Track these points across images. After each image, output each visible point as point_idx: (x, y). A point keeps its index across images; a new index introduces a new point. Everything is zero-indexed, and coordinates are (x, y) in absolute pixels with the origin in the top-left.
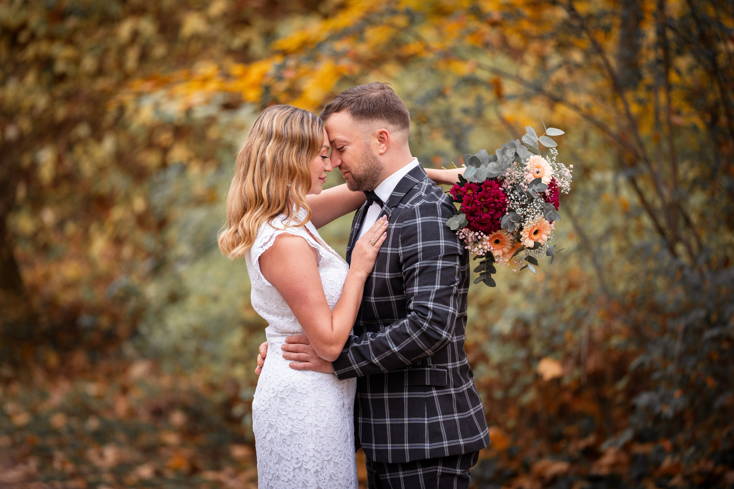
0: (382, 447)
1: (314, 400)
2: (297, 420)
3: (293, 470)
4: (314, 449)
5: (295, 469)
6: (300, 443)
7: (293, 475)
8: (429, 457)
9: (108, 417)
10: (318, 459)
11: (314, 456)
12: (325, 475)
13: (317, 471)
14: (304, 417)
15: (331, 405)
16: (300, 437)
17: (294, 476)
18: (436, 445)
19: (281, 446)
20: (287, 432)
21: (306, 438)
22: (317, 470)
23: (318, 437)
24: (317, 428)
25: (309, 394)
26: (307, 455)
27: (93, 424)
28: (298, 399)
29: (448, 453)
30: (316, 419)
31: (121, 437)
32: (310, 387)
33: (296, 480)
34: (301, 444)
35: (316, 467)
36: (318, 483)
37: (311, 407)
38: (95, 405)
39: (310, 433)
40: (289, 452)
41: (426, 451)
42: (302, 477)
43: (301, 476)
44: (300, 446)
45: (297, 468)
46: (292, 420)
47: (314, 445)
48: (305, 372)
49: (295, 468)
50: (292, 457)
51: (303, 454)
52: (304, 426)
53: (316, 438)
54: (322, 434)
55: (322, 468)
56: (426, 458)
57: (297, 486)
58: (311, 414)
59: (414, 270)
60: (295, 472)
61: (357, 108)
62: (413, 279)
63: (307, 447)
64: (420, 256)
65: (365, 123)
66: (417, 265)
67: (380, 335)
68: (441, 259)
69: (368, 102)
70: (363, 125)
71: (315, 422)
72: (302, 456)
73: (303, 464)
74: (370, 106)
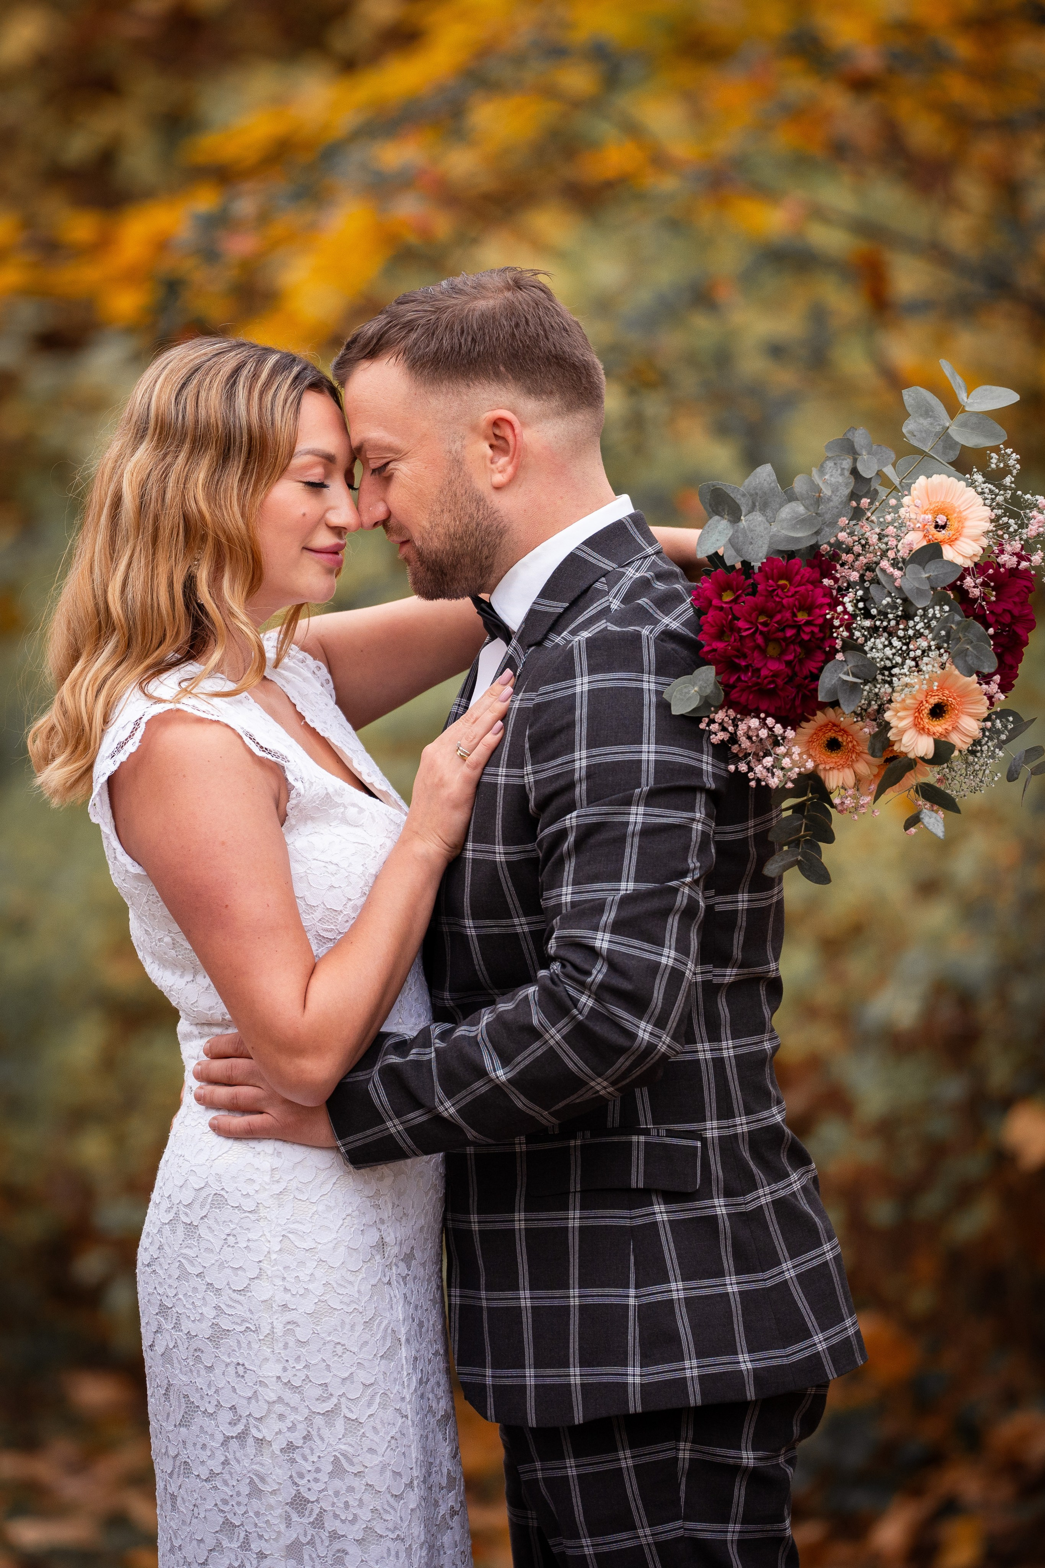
0: (511, 1376)
1: (279, 1229)
2: (231, 1292)
3: (222, 1444)
4: (279, 1377)
5: (227, 1439)
6: (241, 1362)
7: (223, 1458)
8: (639, 1409)
10: (295, 1409)
12: (319, 1457)
13: (290, 1447)
14: (248, 1282)
15: (331, 1245)
16: (239, 1342)
17: (226, 1463)
18: (662, 1372)
19: (191, 1371)
20: (204, 1329)
21: (255, 1346)
22: (291, 1442)
23: (292, 1343)
24: (289, 1315)
25: (263, 1212)
26: (260, 1398)
28: (232, 1226)
29: (699, 1398)
30: (285, 1289)
32: (265, 1189)
33: (231, 1473)
34: (244, 1365)
35: (288, 1434)
36: (295, 1484)
37: (267, 1250)
39: (266, 1330)
40: (210, 1389)
41: (630, 1390)
42: (247, 1465)
43: (247, 1461)
44: (242, 1370)
45: (232, 1437)
46: (218, 1290)
47: (280, 1367)
48: (253, 1144)
49: (228, 1437)
50: (219, 1405)
51: (250, 1395)
52: (250, 1310)
53: (286, 1346)
54: (302, 1333)
55: (307, 1437)
56: (632, 1410)
57: (234, 1494)
58: (269, 1272)
59: (563, 834)
60: (228, 1448)
61: (422, 347)
62: (561, 862)
63: (261, 1374)
64: (581, 790)
65: (447, 393)
66: (571, 820)
67: (463, 1033)
68: (642, 802)
69: (457, 328)
70: (442, 398)
71: (281, 1297)
72: (245, 1402)
73: (251, 1426)
74: (463, 341)
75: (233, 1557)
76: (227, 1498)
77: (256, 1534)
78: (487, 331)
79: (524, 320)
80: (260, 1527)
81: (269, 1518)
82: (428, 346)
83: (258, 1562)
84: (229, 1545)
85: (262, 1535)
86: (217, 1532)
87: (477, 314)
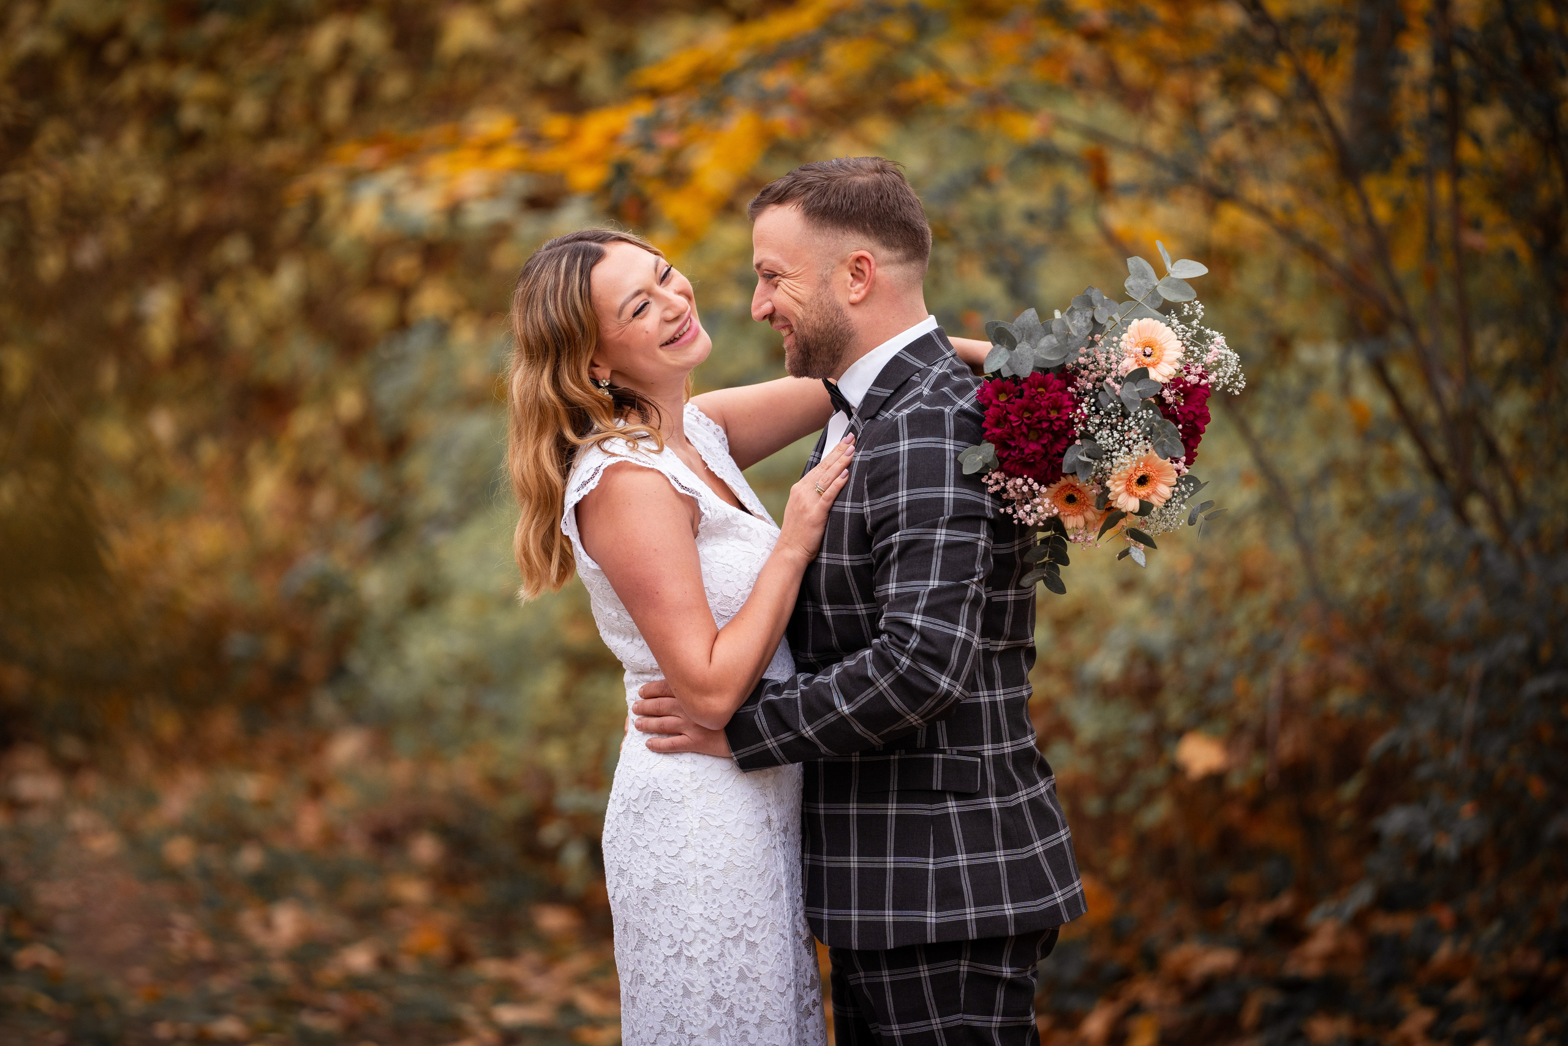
0: (841, 915)
1: (698, 813)
2: (667, 857)
3: (664, 961)
4: (701, 914)
6: (675, 905)
7: (664, 971)
8: (934, 941)
9: (283, 845)
10: (713, 936)
11: (703, 929)
12: (729, 968)
13: (711, 961)
14: (678, 850)
15: (734, 823)
16: (673, 891)
17: (666, 974)
18: (952, 915)
19: (641, 913)
20: (649, 883)
21: (685, 894)
22: (711, 958)
23: (709, 891)
24: (707, 872)
25: (686, 803)
26: (689, 929)
27: (250, 858)
28: (667, 813)
29: (975, 934)
30: (704, 854)
31: (309, 886)
32: (687, 787)
33: (670, 981)
34: (677, 907)
35: (708, 953)
36: (717, 987)
37: (691, 828)
38: (255, 819)
39: (691, 882)
40: (654, 924)
41: (928, 927)
42: (681, 975)
43: (680, 973)
44: (675, 910)
45: (671, 956)
46: (658, 857)
47: (701, 907)
48: (675, 756)
49: (667, 957)
50: (661, 935)
51: (682, 927)
52: (680, 869)
53: (705, 893)
54: (716, 884)
55: (721, 956)
56: (929, 941)
57: (673, 995)
58: (693, 843)
59: (890, 547)
60: (667, 964)
61: (816, 202)
62: (888, 567)
63: (689, 912)
64: (902, 518)
65: (828, 236)
66: (896, 538)
67: (820, 680)
68: (944, 526)
69: (841, 193)
70: (824, 238)
71: (702, 860)
72: (679, 932)
73: (683, 948)
74: (844, 202)
75: (673, 1038)
76: (668, 998)
77: (688, 1022)
78: (861, 198)
79: (886, 194)
80: (691, 1017)
81: (697, 1010)
82: (820, 202)
83: (690, 1041)
84: (670, 1030)
85: (692, 1023)
86: (662, 1021)
87: (856, 185)
